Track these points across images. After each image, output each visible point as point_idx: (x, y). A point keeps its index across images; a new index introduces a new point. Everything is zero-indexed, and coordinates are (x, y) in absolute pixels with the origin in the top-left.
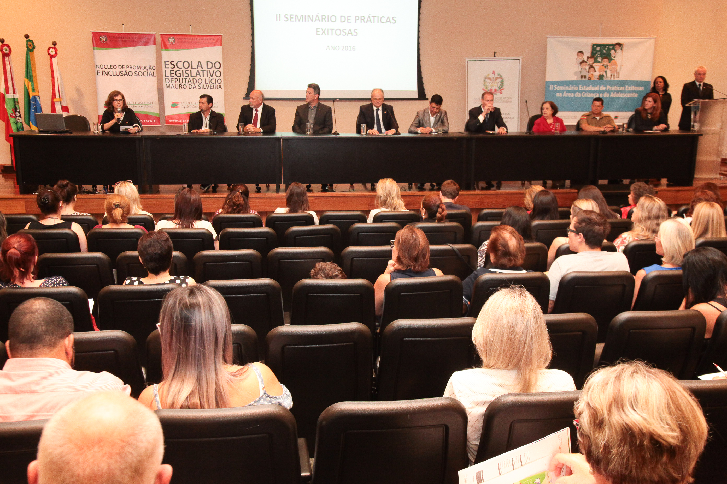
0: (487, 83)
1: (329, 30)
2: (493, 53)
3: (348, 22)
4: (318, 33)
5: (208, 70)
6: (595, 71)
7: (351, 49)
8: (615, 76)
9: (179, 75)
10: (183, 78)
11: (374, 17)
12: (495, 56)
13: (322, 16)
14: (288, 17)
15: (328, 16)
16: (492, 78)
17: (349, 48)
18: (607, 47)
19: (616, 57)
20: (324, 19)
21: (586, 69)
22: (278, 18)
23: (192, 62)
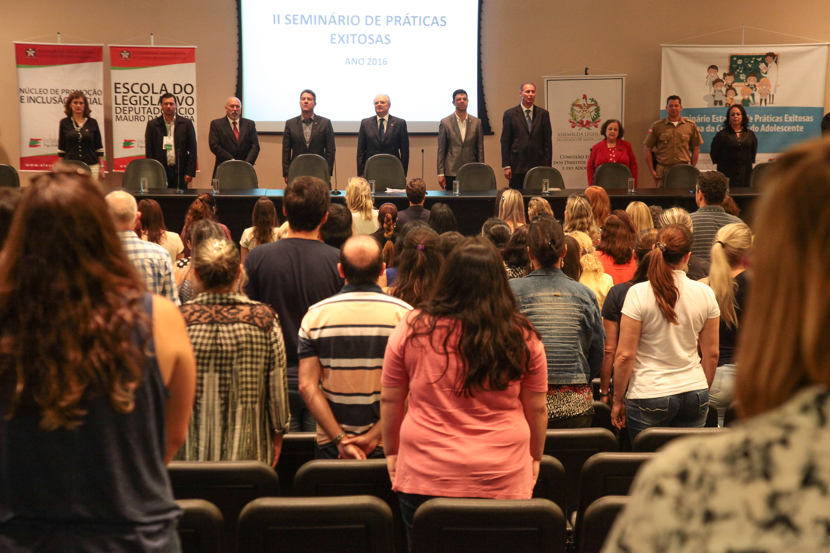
0: (576, 112)
1: (349, 36)
2: (585, 69)
3: (376, 24)
4: (333, 41)
6: (736, 94)
7: (382, 63)
8: (768, 101)
9: (135, 103)
10: (140, 106)
11: (414, 17)
12: (586, 74)
13: (339, 16)
14: (291, 18)
15: (348, 17)
16: (583, 105)
17: (378, 61)
18: (754, 59)
19: (769, 73)
20: (342, 21)
21: (722, 92)
22: (276, 19)
23: (153, 85)
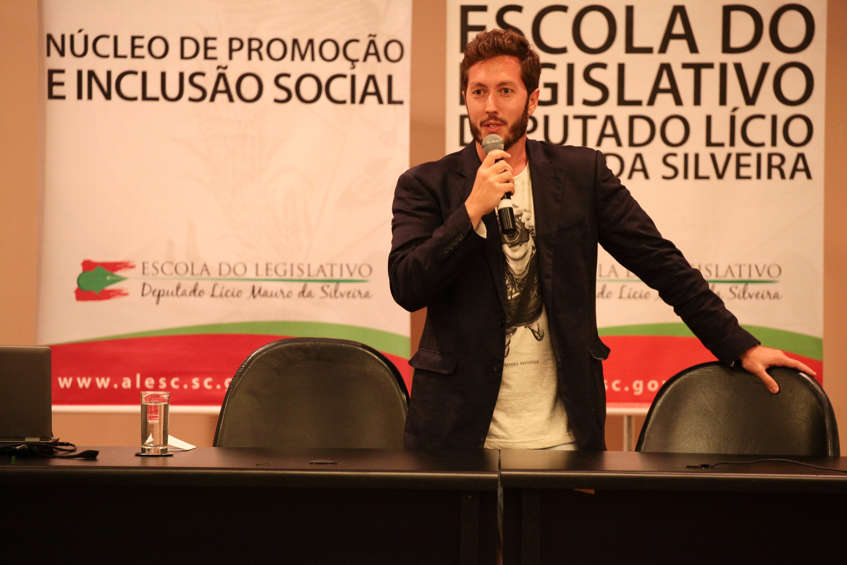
5: (730, 59)
10: (571, 111)
23: (630, 10)
